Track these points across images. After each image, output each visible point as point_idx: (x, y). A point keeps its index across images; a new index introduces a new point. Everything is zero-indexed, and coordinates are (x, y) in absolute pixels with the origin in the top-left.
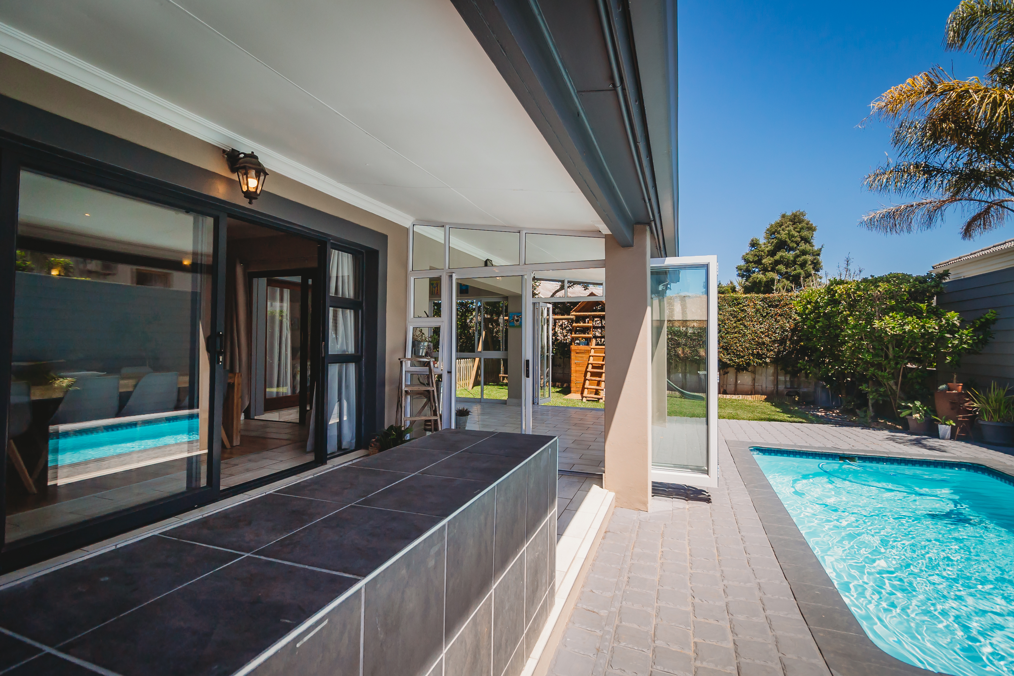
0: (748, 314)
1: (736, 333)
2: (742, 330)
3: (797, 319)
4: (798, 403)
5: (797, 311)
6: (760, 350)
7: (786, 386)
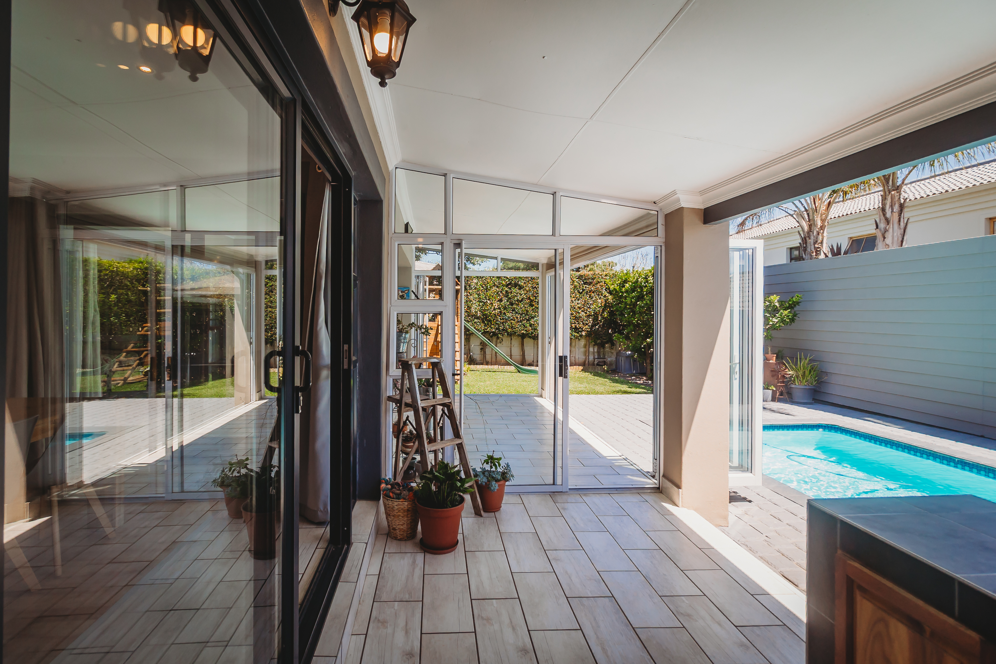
3: (607, 296)
4: (607, 372)
5: (609, 289)
6: (578, 324)
7: (594, 357)
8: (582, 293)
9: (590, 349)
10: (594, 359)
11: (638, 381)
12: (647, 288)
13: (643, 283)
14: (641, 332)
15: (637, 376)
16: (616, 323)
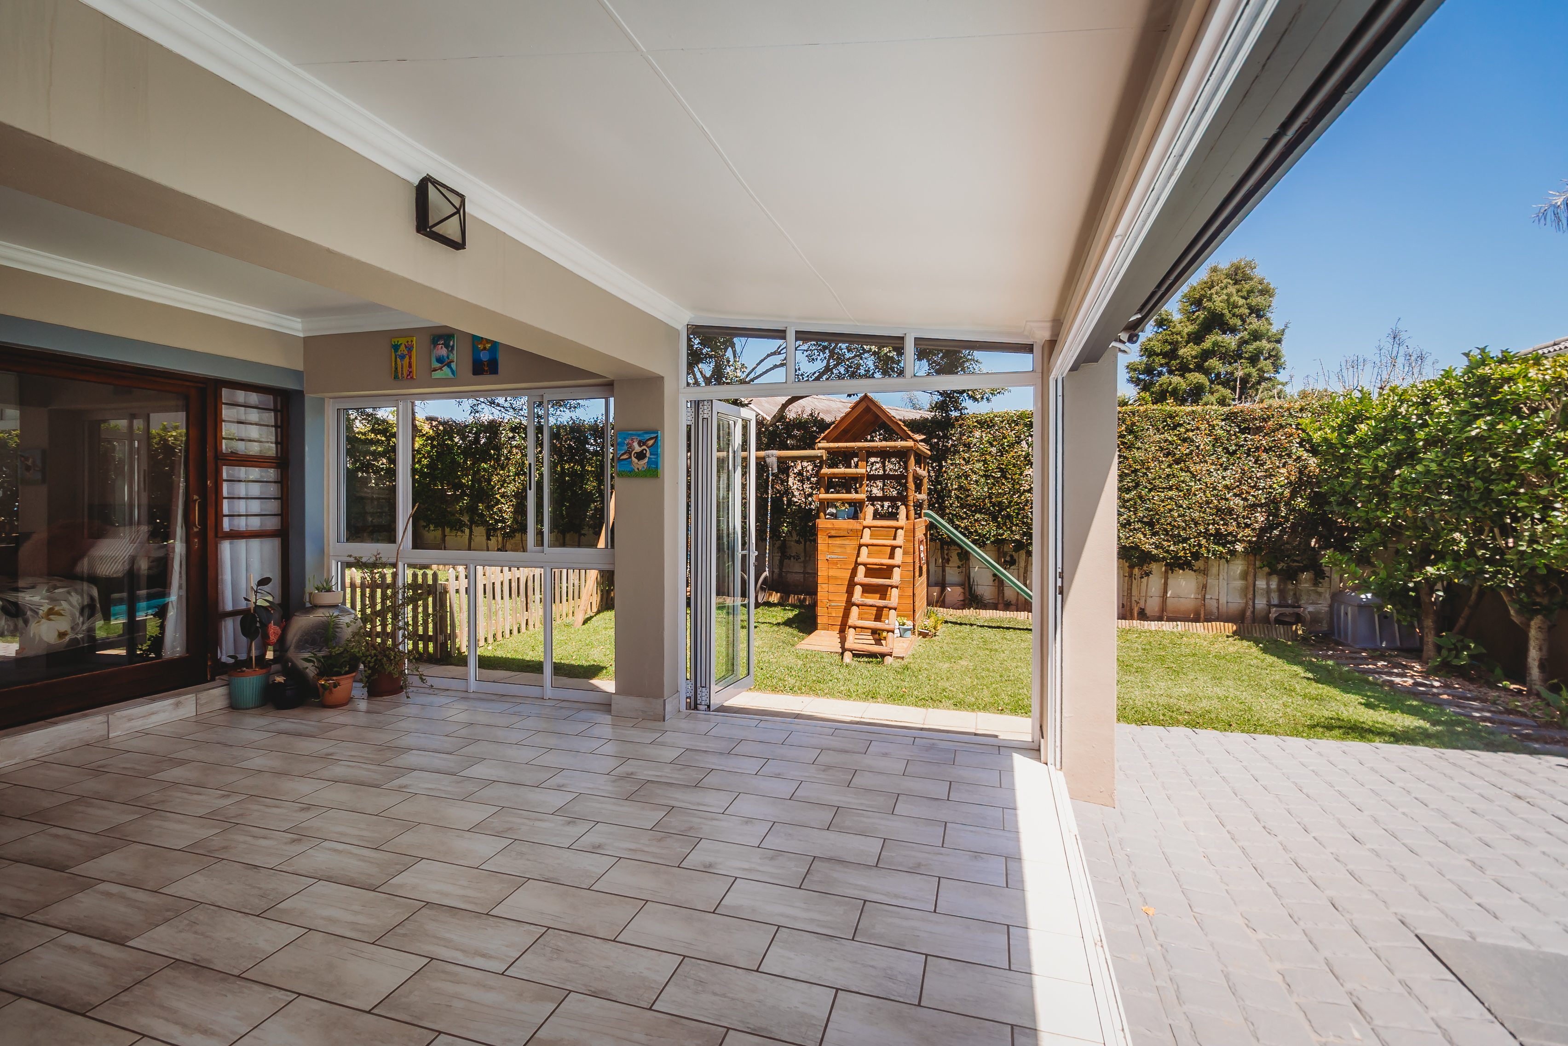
0: (1198, 447)
1: (1170, 488)
2: (1183, 482)
3: (1303, 458)
4: (1305, 640)
5: (1310, 440)
6: (1225, 524)
7: (1269, 601)
8: (1235, 452)
9: (1257, 582)
10: (1270, 605)
11: (1397, 680)
12: (1427, 430)
13: (1414, 417)
14: (1405, 548)
15: (1391, 656)
16: (1330, 525)
